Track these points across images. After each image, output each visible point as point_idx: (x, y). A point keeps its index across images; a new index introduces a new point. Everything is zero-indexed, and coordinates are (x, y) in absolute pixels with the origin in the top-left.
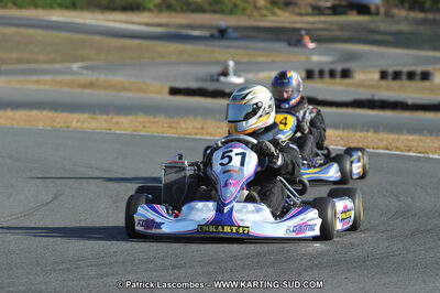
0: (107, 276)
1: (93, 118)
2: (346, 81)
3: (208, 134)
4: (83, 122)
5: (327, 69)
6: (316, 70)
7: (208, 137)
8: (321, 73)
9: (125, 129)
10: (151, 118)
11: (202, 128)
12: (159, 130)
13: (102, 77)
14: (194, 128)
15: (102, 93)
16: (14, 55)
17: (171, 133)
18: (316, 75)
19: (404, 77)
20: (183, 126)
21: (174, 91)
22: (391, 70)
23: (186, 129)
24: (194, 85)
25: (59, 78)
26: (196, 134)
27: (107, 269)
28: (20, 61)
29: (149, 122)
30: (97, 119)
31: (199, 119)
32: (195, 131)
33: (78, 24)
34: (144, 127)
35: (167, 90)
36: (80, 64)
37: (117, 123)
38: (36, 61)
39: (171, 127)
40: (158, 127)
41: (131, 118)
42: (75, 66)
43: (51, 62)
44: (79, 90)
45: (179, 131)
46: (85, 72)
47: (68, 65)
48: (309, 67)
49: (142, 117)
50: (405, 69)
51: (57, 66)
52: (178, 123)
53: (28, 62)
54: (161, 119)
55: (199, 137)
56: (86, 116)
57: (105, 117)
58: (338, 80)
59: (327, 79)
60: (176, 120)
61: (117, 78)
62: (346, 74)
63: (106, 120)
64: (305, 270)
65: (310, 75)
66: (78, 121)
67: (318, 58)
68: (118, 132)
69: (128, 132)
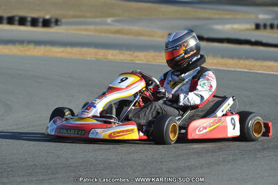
0: (133, 153)
1: (121, 53)
4: (115, 56)
5: (268, 23)
6: (262, 23)
8: (265, 26)
9: (142, 60)
10: (158, 54)
13: (126, 27)
15: (126, 37)
16: (71, 13)
18: (262, 27)
25: (99, 27)
28: (74, 17)
29: (157, 56)
30: (124, 54)
34: (154, 59)
35: (166, 35)
36: (112, 19)
37: (137, 57)
38: (84, 17)
41: (145, 53)
42: (109, 20)
43: (94, 17)
44: (112, 36)
46: (115, 24)
47: (104, 19)
48: (258, 22)
49: (152, 53)
51: (98, 20)
53: (79, 17)
56: (117, 52)
57: (128, 53)
58: (276, 30)
59: (268, 30)
61: (136, 28)
63: (130, 55)
64: (259, 151)
65: (258, 27)
66: (112, 55)
67: (263, 16)
68: (137, 62)
69: (144, 62)
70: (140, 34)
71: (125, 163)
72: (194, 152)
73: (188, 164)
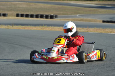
0: (89, 70)
1: (83, 29)
3: (114, 33)
4: (80, 30)
7: (114, 34)
9: (92, 32)
10: (98, 29)
11: (112, 31)
12: (101, 32)
13: (85, 18)
14: (110, 31)
15: (85, 22)
16: (62, 13)
17: (104, 33)
20: (107, 31)
21: (104, 22)
23: (108, 31)
24: (109, 20)
25: (73, 18)
26: (110, 33)
27: (89, 68)
28: (63, 14)
29: (98, 30)
30: (84, 29)
31: (111, 29)
32: (110, 32)
33: (78, 4)
34: (97, 31)
35: (102, 21)
36: (79, 15)
37: (89, 30)
38: (67, 14)
39: (103, 31)
40: (100, 31)
41: (93, 29)
42: (78, 15)
43: (71, 14)
44: (79, 22)
45: (106, 32)
46: (80, 17)
47: (76, 15)
49: (96, 29)
51: (73, 15)
52: (105, 30)
53: (65, 14)
54: (101, 29)
55: (111, 33)
56: (81, 28)
57: (86, 28)
60: (105, 29)
61: (89, 18)
63: (87, 29)
66: (79, 30)
68: (90, 32)
69: (93, 32)
70: (90, 21)
71: (86, 74)
73: (112, 74)
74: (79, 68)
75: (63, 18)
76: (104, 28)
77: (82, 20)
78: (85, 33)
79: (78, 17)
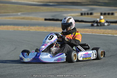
2: (91, 16)
3: (55, 31)
5: (86, 13)
6: (83, 13)
8: (85, 14)
10: (40, 27)
11: (54, 29)
12: (42, 30)
13: (27, 16)
14: (51, 29)
15: (26, 20)
16: (3, 11)
17: (45, 31)
18: (83, 14)
19: (107, 14)
20: (49, 29)
21: (46, 20)
22: (103, 12)
23: (49, 30)
24: (51, 18)
25: (15, 17)
26: (52, 31)
28: (5, 13)
30: (25, 28)
31: (53, 27)
34: (38, 29)
35: (44, 19)
37: (31, 29)
38: (9, 13)
39: (45, 29)
40: (42, 29)
41: (34, 27)
42: (19, 14)
43: (13, 12)
44: (20, 20)
45: (47, 30)
46: (22, 15)
47: (17, 13)
48: (81, 12)
49: (37, 27)
50: (107, 12)
51: (14, 14)
52: (47, 28)
53: (7, 13)
54: (42, 27)
56: (23, 27)
57: (27, 27)
58: (89, 16)
61: (31, 17)
62: (91, 14)
64: (82, 67)
65: (82, 14)
66: (21, 28)
67: (84, 10)
68: (31, 31)
69: (34, 31)
70: (32, 19)
72: (55, 68)
73: (53, 73)
74: (19, 68)
75: (5, 17)
76: (45, 26)
77: (23, 18)
78: (27, 31)
79: (19, 15)
